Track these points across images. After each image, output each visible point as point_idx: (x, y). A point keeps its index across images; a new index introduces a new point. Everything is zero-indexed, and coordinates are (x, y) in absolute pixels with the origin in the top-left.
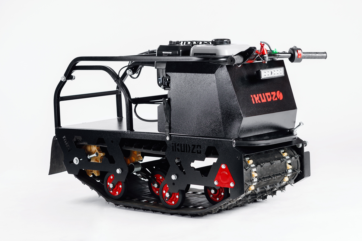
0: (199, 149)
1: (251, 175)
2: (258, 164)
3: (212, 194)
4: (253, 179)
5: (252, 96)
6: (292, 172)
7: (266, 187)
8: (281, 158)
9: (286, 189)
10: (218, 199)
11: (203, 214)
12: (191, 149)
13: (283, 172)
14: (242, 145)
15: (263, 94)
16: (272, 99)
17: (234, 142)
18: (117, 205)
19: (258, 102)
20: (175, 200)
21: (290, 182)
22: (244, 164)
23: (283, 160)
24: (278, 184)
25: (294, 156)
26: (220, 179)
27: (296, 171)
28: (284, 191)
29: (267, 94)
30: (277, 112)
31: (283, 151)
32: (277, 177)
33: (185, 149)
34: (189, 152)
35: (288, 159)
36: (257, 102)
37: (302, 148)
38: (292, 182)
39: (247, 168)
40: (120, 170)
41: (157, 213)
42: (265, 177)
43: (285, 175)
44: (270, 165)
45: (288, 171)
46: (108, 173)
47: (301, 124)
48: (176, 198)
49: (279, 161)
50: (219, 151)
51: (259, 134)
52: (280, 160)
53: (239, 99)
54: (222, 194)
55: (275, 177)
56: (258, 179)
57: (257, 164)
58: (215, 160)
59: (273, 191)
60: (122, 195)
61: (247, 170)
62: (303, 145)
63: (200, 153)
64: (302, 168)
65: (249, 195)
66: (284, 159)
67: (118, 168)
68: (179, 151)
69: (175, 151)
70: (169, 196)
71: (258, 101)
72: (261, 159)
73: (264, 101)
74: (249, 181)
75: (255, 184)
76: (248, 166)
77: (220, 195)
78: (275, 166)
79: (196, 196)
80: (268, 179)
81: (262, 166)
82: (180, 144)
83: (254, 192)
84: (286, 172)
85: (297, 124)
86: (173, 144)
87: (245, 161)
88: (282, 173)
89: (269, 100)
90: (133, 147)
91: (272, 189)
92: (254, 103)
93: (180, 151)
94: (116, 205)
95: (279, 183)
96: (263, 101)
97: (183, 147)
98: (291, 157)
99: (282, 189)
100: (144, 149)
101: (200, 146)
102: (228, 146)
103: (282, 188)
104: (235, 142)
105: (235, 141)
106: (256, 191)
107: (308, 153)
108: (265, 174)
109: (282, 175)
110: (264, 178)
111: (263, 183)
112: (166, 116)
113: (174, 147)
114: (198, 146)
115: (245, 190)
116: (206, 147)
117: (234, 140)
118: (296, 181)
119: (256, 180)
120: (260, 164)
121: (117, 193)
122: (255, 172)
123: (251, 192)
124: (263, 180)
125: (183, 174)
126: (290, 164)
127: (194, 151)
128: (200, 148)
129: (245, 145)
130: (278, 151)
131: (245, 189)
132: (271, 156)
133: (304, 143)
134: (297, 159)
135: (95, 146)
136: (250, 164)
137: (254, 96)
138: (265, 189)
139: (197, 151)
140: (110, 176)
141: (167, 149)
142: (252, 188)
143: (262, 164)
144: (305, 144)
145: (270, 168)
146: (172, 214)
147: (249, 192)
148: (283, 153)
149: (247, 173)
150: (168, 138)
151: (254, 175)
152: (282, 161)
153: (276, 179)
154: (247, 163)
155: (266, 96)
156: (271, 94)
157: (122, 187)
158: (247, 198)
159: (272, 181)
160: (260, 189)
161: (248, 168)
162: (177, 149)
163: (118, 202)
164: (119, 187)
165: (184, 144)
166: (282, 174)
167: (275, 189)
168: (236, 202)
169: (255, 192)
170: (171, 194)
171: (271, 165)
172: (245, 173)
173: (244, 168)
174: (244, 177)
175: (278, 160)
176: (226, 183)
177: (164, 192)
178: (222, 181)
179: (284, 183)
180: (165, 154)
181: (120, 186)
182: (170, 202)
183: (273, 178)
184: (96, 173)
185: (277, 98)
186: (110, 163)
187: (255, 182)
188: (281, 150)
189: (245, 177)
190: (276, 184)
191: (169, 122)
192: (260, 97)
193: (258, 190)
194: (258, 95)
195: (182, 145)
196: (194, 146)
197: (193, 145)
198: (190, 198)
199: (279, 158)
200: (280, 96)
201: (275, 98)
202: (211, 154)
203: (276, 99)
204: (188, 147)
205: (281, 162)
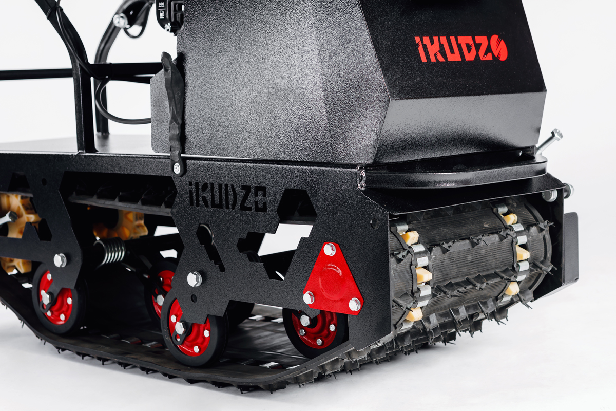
0: (260, 198)
1: (413, 277)
2: (434, 245)
3: (303, 327)
4: (419, 290)
5: (418, 39)
6: (530, 270)
7: (457, 312)
8: (500, 229)
9: (508, 315)
10: (319, 342)
11: (275, 387)
12: (239, 198)
13: (504, 268)
14: (387, 186)
15: (453, 39)
16: (477, 55)
17: (362, 176)
18: (61, 349)
19: (436, 59)
20: (202, 343)
21: (522, 298)
22: (392, 243)
23: (507, 234)
24: (490, 303)
25: (536, 225)
26: (321, 286)
27: (541, 265)
28: (504, 320)
29: (464, 40)
30: (491, 94)
31: (505, 209)
32: (490, 282)
33: (224, 198)
34: (233, 208)
35: (519, 233)
36: (433, 59)
37: (559, 203)
38: (527, 298)
39: (400, 256)
40: (62, 258)
41: (154, 377)
42: (453, 281)
43: (510, 276)
44: (470, 246)
45: (518, 266)
46: (41, 265)
47: (556, 134)
48: (204, 337)
49: (495, 238)
50: (318, 203)
51: (438, 155)
52: (497, 233)
53: (378, 43)
54: (332, 328)
55: (482, 283)
56: (432, 288)
57: (430, 244)
58: (305, 230)
59: (474, 320)
60: (72, 322)
61: (399, 261)
62: (560, 192)
63: (264, 209)
64: (557, 258)
65: (408, 333)
66: (508, 231)
67: (58, 254)
68: (207, 205)
69: (198, 205)
70: (185, 332)
71: (436, 55)
72: (444, 230)
73: (455, 57)
74: (406, 294)
75: (424, 303)
76: (404, 250)
77: (326, 331)
78: (483, 252)
79: (268, 328)
80: (462, 289)
81: (445, 251)
82: (209, 185)
83: (421, 327)
84: (512, 269)
85: (544, 135)
86: (191, 184)
87: (395, 234)
88: (502, 272)
89: (470, 57)
90: (95, 197)
91: (472, 317)
92: (424, 59)
93: (210, 205)
94: (58, 348)
95: (493, 301)
96: (451, 58)
97: (217, 195)
98: (528, 226)
99: (498, 317)
100: (120, 201)
101: (263, 189)
102: (344, 187)
103: (500, 313)
104: (364, 174)
105: (366, 172)
106: (426, 324)
107: (574, 216)
108: (454, 273)
109: (502, 278)
110: (450, 286)
111: (448, 301)
112: (170, 106)
113: (194, 193)
114: (257, 189)
115: (393, 322)
116: (280, 192)
117: (361, 168)
118: (538, 294)
119: (426, 291)
120: (439, 245)
121: (62, 317)
122: (425, 267)
123: (414, 327)
124: (449, 292)
125: (218, 269)
126: (523, 246)
127: (247, 204)
128: (265, 195)
129: (397, 186)
130: (492, 209)
131: (394, 318)
132: (473, 224)
133: (563, 190)
134: (544, 232)
135: (17, 196)
136: (409, 243)
137: (426, 40)
138: (454, 319)
139: (256, 203)
140: (45, 274)
141: (177, 200)
142: (416, 315)
143: (446, 246)
144: (566, 191)
145: (470, 258)
146: (192, 381)
147: (406, 327)
148: (505, 214)
149: (401, 272)
150: (177, 169)
151: (421, 277)
152: (502, 238)
153: (485, 288)
154: (400, 240)
155: (459, 46)
156: (474, 40)
157: (72, 302)
158: (399, 343)
159: (475, 294)
160: (439, 317)
161: (403, 257)
162: (201, 199)
163: (64, 342)
164: (65, 303)
165: (220, 185)
166: (503, 275)
167: (481, 316)
168: (369, 355)
169: (424, 328)
170: (190, 325)
171: (473, 246)
172: (395, 270)
173: (392, 254)
174: (391, 282)
175: (492, 233)
176: (337, 301)
177: (173, 319)
178: (324, 293)
179: (506, 299)
180: (172, 213)
181: (69, 301)
182: (187, 347)
183: (479, 285)
184: (21, 264)
185: (493, 55)
186: (41, 240)
187: (423, 298)
188: (501, 206)
189: (396, 284)
190: (485, 304)
191: (180, 121)
192: (441, 46)
193: (434, 320)
194: (436, 39)
195: (216, 188)
196: (247, 189)
197: (244, 187)
198: (254, 334)
199: (495, 228)
200: (501, 50)
201: (486, 54)
202: (296, 213)
203: (489, 57)
204: (231, 192)
205: (501, 240)
